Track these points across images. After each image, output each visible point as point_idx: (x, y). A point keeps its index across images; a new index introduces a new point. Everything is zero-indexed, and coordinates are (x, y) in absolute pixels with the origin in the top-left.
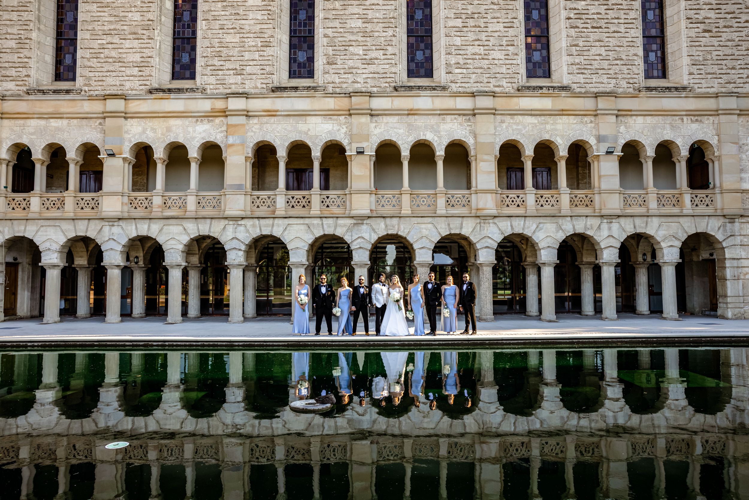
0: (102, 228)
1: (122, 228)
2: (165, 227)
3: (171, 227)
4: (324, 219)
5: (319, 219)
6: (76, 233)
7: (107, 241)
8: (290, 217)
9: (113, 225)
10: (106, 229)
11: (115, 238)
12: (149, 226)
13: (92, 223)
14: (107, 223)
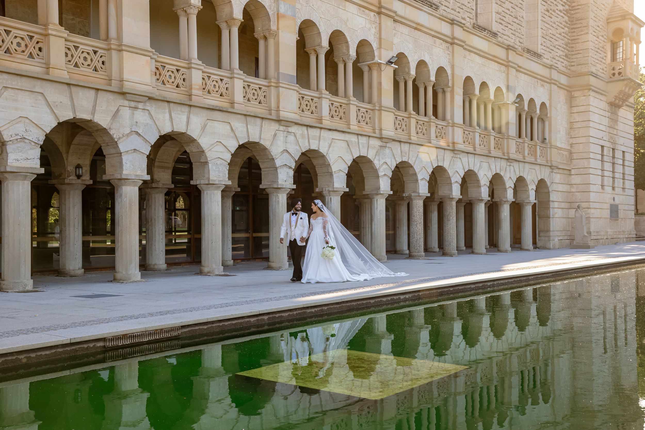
0: (118, 111)
1: (150, 114)
2: (210, 123)
3: (216, 124)
4: (360, 137)
5: (356, 137)
6: (74, 112)
7: (128, 135)
8: (336, 130)
9: (136, 108)
10: (126, 113)
11: (140, 132)
12: (188, 118)
13: (103, 97)
14: (126, 103)
